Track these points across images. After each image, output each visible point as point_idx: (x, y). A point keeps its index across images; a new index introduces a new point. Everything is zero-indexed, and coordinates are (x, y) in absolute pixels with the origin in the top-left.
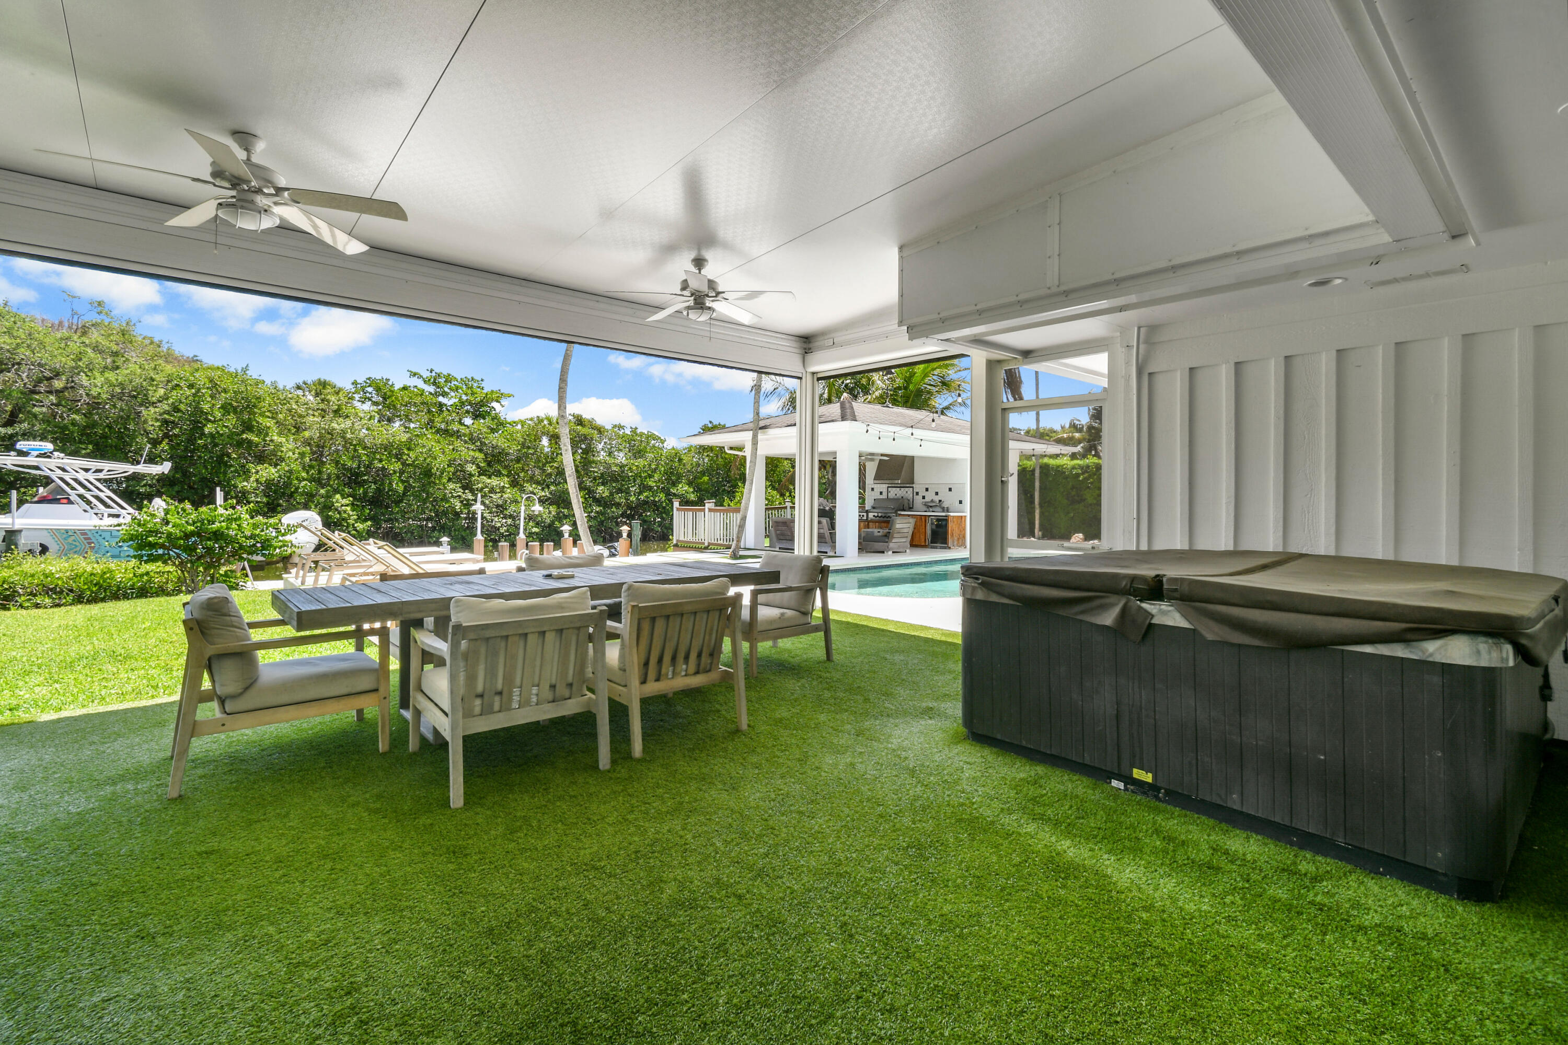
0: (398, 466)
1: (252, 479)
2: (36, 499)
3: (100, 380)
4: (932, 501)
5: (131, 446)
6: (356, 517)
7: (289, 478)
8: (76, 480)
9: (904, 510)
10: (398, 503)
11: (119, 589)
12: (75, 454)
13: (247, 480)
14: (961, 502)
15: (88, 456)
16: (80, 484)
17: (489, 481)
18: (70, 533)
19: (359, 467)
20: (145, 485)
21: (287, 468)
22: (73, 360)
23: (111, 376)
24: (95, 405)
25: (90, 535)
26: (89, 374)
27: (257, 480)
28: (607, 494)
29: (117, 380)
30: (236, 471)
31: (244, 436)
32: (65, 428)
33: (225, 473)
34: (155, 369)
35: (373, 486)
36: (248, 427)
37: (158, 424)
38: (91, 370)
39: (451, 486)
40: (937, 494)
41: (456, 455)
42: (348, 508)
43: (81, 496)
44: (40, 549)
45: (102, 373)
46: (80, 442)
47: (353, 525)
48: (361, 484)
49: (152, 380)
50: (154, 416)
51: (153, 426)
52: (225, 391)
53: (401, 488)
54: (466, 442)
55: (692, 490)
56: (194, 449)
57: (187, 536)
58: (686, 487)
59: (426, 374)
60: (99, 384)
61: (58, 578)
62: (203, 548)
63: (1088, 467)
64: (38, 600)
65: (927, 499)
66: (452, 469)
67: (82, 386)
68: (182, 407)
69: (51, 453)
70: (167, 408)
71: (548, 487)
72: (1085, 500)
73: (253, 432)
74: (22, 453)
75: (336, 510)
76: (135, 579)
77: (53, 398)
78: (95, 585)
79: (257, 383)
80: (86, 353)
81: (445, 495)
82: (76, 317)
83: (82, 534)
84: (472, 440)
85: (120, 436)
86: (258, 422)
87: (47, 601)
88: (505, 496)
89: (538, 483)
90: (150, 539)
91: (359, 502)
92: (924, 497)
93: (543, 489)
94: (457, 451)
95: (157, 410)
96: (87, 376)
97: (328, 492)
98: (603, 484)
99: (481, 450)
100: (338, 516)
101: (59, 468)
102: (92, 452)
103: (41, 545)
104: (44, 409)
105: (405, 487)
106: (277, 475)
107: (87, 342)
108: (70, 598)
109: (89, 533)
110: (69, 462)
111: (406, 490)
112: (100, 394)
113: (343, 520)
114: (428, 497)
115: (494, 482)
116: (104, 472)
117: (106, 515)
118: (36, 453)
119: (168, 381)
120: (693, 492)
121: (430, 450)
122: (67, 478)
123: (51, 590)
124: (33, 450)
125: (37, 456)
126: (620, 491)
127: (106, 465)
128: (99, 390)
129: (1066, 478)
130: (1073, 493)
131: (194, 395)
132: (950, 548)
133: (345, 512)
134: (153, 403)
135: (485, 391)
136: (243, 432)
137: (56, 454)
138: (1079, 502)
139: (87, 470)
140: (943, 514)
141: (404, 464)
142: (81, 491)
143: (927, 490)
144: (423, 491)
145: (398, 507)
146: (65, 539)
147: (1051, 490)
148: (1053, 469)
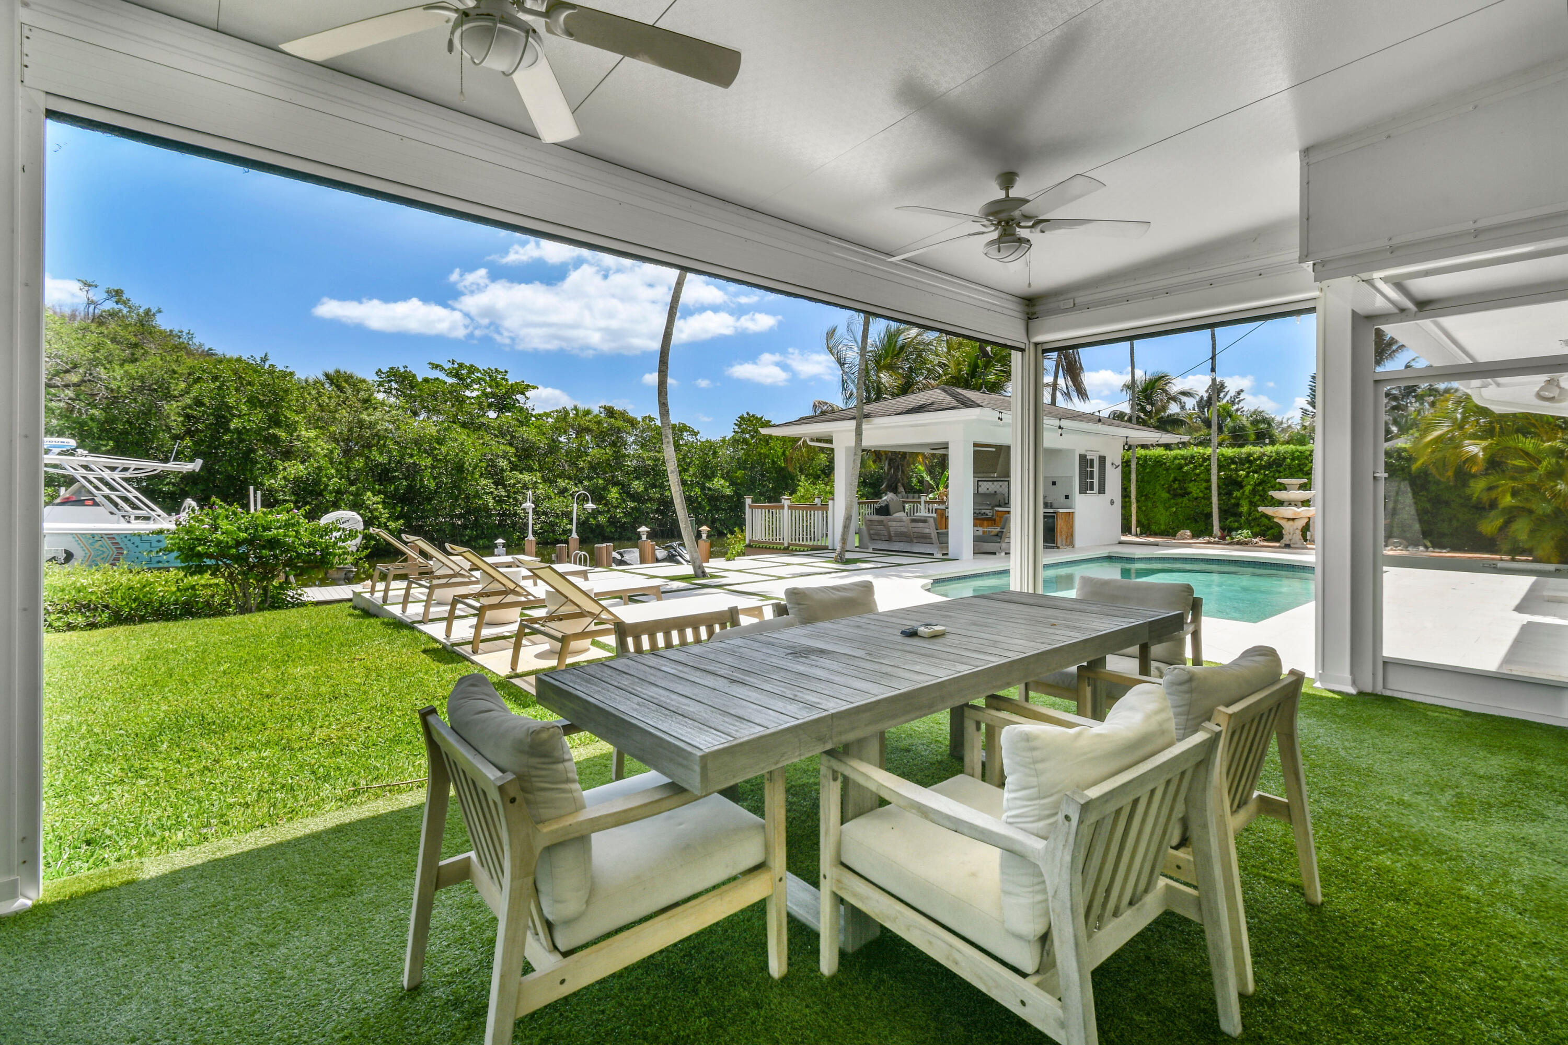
0: (429, 461)
1: (279, 476)
2: (58, 501)
3: (119, 372)
5: (153, 442)
6: (387, 515)
7: (318, 475)
8: (101, 480)
9: (1000, 506)
10: (429, 500)
11: (161, 604)
12: (94, 450)
13: (274, 477)
14: (1067, 497)
15: (108, 452)
16: (107, 484)
17: (521, 476)
18: (97, 538)
19: (390, 463)
20: (168, 484)
21: (316, 465)
22: (91, 351)
23: (129, 367)
24: (114, 399)
25: (118, 540)
26: (108, 366)
27: (285, 478)
28: (641, 489)
29: (137, 372)
30: (262, 468)
31: (271, 431)
32: (84, 423)
33: (251, 471)
34: (177, 361)
35: (405, 483)
36: (275, 421)
37: (181, 419)
38: (110, 362)
39: (484, 482)
41: (487, 450)
42: (380, 506)
43: (108, 498)
44: (65, 555)
45: (122, 365)
46: (99, 438)
47: (385, 523)
48: (392, 480)
49: (174, 372)
50: (177, 410)
51: (176, 422)
52: (250, 383)
53: (433, 485)
54: (496, 436)
55: (727, 484)
56: (219, 445)
57: (238, 544)
58: (722, 482)
59: (448, 366)
60: (119, 378)
61: (92, 593)
62: (256, 557)
63: (1193, 457)
64: (71, 618)
66: (484, 464)
67: (101, 379)
68: (206, 401)
69: (74, 450)
70: (189, 401)
71: (581, 482)
72: (1189, 494)
73: (280, 427)
75: (367, 508)
76: (178, 594)
77: (70, 393)
78: (135, 600)
79: (285, 375)
80: (104, 343)
81: (477, 492)
82: (92, 307)
83: (110, 539)
84: (502, 434)
85: (141, 432)
86: (286, 417)
87: (80, 620)
88: (539, 492)
89: (570, 478)
90: (200, 548)
91: (392, 500)
93: (576, 485)
94: (488, 445)
95: (179, 404)
96: (105, 368)
97: (358, 489)
98: (637, 478)
99: (511, 445)
100: (369, 514)
101: (82, 466)
102: (113, 449)
103: (66, 552)
104: (62, 404)
105: (437, 485)
106: (305, 472)
107: (106, 332)
108: (105, 616)
109: (117, 538)
110: (91, 459)
111: (438, 486)
112: (120, 387)
113: (375, 518)
114: (460, 494)
115: (526, 477)
116: (130, 471)
117: (132, 517)
118: (57, 450)
119: (190, 374)
120: (729, 487)
121: (462, 444)
122: (91, 477)
123: (84, 606)
124: (55, 447)
125: (59, 454)
126: (653, 486)
127: (133, 463)
128: (119, 384)
129: (1167, 470)
130: (1176, 486)
131: (219, 388)
132: (1058, 548)
133: (376, 509)
134: (175, 397)
135: (510, 383)
136: (269, 427)
137: (80, 451)
138: (1183, 496)
139: (113, 469)
140: (1051, 511)
141: (435, 459)
142: (107, 491)
144: (455, 486)
145: (430, 504)
146: (91, 544)
147: (1149, 482)
148: (1150, 459)
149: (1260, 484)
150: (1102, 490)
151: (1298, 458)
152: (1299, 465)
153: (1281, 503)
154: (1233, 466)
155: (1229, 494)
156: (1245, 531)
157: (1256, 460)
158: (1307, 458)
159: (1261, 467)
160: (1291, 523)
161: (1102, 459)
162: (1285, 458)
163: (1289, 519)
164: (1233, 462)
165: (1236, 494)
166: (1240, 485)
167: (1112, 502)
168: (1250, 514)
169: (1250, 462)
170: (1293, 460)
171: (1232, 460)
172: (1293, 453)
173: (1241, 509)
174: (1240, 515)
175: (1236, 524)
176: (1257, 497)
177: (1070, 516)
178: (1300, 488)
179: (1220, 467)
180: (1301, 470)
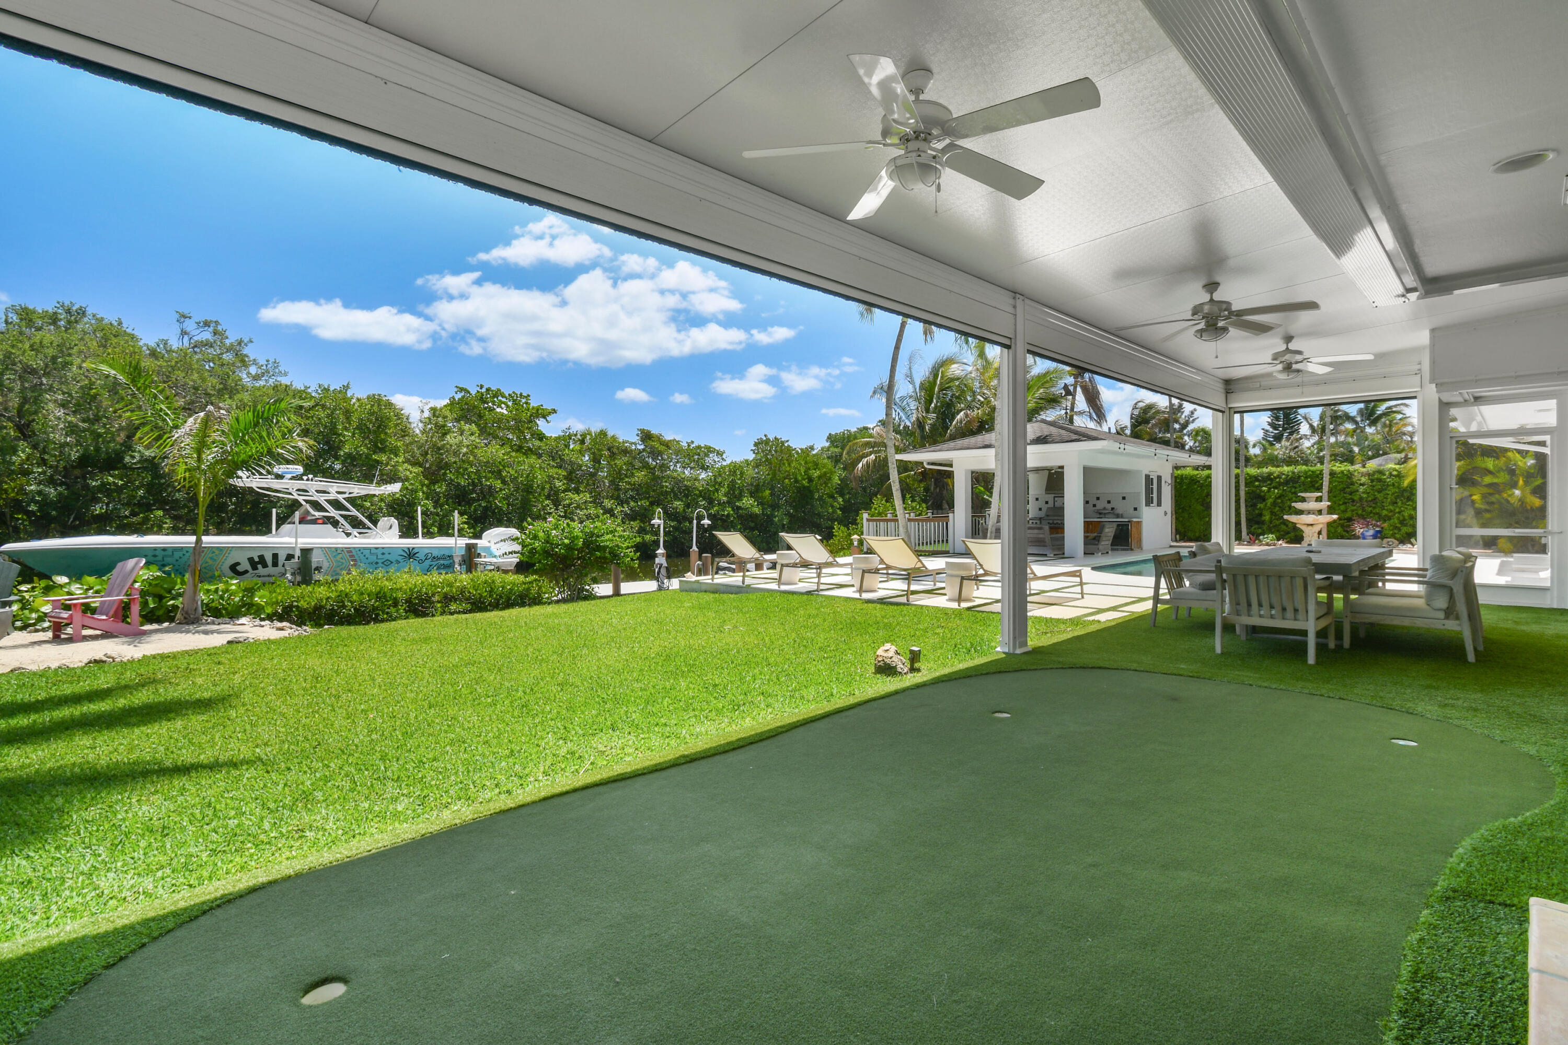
4: (1105, 509)
14: (1135, 509)
18: (339, 551)
25: (354, 553)
40: (1109, 502)
65: (1098, 507)
69: (304, 475)
74: (279, 477)
83: (348, 552)
92: (1094, 506)
101: (319, 490)
109: (353, 551)
118: (289, 476)
122: (313, 500)
124: (287, 473)
125: (290, 479)
130: (1209, 499)
132: (1132, 550)
135: (530, 407)
137: (308, 476)
143: (1098, 498)
146: (335, 557)
147: (1185, 497)
148: (1186, 478)
149: (1280, 497)
150: (1159, 504)
151: (1310, 476)
152: (1311, 482)
153: (1300, 512)
154: (1257, 483)
155: (1254, 505)
156: (1270, 536)
157: (1275, 478)
158: (1317, 476)
159: (1280, 484)
160: (1310, 528)
161: (1159, 478)
162: (1299, 477)
163: (1308, 525)
164: (1258, 480)
165: (1259, 506)
166: (1263, 499)
167: (1166, 513)
168: (1271, 522)
169: (1271, 480)
170: (1306, 478)
171: (1256, 478)
172: (1306, 472)
173: (1264, 518)
174: (1263, 523)
175: (1260, 531)
176: (1277, 508)
177: (1139, 523)
178: (1316, 501)
179: (1247, 485)
180: (1313, 486)
